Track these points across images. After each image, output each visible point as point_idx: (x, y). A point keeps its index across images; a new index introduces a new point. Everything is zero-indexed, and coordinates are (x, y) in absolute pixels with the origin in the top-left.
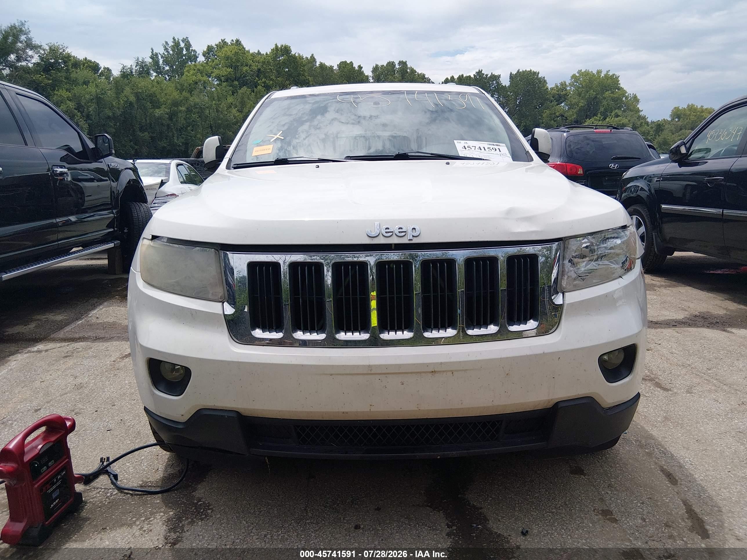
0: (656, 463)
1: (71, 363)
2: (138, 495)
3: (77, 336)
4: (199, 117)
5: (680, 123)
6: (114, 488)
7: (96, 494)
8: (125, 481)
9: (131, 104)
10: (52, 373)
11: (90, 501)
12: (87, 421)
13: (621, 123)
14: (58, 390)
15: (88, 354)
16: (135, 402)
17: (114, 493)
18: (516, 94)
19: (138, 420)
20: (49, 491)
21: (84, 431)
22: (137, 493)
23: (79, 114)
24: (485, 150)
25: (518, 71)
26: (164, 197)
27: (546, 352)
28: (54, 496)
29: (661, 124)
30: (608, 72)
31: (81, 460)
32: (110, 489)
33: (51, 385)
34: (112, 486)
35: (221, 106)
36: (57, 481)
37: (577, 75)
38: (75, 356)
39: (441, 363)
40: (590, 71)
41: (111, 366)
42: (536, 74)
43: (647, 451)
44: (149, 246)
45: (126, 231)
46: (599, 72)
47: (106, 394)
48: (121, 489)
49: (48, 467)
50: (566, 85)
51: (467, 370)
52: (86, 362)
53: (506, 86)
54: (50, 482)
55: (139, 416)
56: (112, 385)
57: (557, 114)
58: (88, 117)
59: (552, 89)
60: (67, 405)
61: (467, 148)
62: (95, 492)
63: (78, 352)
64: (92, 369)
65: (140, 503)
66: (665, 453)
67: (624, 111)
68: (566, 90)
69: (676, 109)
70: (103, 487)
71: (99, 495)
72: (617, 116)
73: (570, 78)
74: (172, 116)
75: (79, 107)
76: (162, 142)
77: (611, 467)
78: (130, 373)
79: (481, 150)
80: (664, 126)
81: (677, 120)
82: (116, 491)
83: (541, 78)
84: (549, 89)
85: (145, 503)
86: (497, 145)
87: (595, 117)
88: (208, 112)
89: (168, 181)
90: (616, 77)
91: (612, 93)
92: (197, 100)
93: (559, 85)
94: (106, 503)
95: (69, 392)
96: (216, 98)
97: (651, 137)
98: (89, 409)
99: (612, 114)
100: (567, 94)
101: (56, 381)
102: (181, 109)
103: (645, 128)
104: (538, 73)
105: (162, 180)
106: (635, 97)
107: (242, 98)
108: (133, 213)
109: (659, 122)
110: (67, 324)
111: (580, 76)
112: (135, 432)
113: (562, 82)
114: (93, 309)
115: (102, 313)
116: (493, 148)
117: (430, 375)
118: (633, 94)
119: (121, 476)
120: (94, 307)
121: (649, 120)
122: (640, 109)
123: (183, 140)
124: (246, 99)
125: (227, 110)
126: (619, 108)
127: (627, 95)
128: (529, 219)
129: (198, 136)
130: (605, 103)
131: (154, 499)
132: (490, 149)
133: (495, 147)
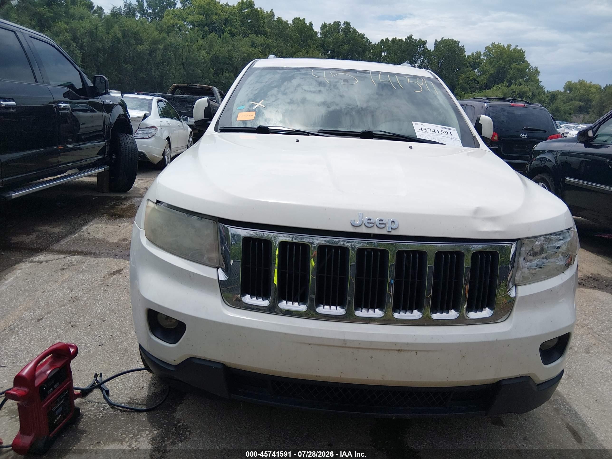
0: (562, 420)
1: (67, 276)
2: (126, 411)
3: (72, 249)
4: (174, 55)
5: (571, 95)
6: (106, 402)
7: (91, 407)
8: (115, 396)
9: (118, 39)
10: (52, 284)
11: (86, 414)
12: (82, 334)
13: (523, 90)
14: (57, 301)
15: (82, 268)
16: (122, 318)
17: (106, 408)
18: (439, 58)
19: (125, 337)
20: (54, 409)
21: (79, 343)
22: (125, 409)
23: (74, 44)
24: (439, 133)
25: (442, 39)
26: (146, 128)
27: (498, 339)
28: (57, 413)
29: (556, 94)
30: (516, 46)
31: (78, 373)
32: (103, 403)
33: (51, 296)
34: (105, 400)
35: (193, 47)
36: (61, 400)
37: (491, 47)
38: (70, 269)
39: (408, 343)
40: (502, 44)
41: (102, 282)
42: (457, 43)
43: (554, 406)
44: (154, 208)
45: (114, 157)
46: (509, 46)
47: (97, 309)
48: (112, 405)
49: (54, 389)
50: (480, 54)
51: (429, 351)
52: (80, 276)
53: (430, 50)
54: (55, 402)
55: (126, 334)
56: (103, 301)
57: (471, 78)
58: (81, 47)
59: (469, 56)
60: (64, 317)
61: (424, 130)
62: (90, 406)
63: (73, 265)
64: (85, 283)
65: (128, 420)
66: (570, 410)
67: (526, 81)
68: (480, 59)
69: (570, 83)
70: (96, 401)
71: (93, 409)
72: (520, 84)
73: (485, 49)
74: (152, 52)
75: (75, 38)
76: (142, 74)
77: (525, 420)
78: (117, 290)
79: (435, 132)
80: (558, 96)
81: (568, 92)
82: (108, 406)
83: (460, 47)
84: (466, 56)
85: (133, 420)
86: (449, 129)
87: (502, 84)
88: (181, 51)
89: (150, 115)
90: (522, 51)
91: (518, 64)
92: (173, 41)
93: (474, 54)
94: (100, 417)
95: (66, 304)
96: (189, 40)
97: (546, 104)
98: (84, 323)
99: (516, 82)
100: (481, 62)
101: (55, 292)
102: (159, 46)
103: (542, 97)
104: (459, 42)
105: (145, 114)
106: (536, 70)
107: (211, 42)
108: (121, 143)
109: (554, 93)
110: (64, 237)
111: (493, 48)
112: (123, 349)
113: (477, 52)
114: (85, 225)
115: (93, 229)
116: (445, 132)
117: (397, 352)
118: (535, 67)
119: (112, 392)
120: (86, 223)
121: (546, 90)
122: (539, 80)
123: (159, 73)
124: (214, 43)
125: (197, 51)
126: (523, 78)
127: (530, 67)
128: (493, 219)
129: (172, 71)
130: (511, 72)
131: (140, 417)
132: (443, 132)
133: (447, 130)
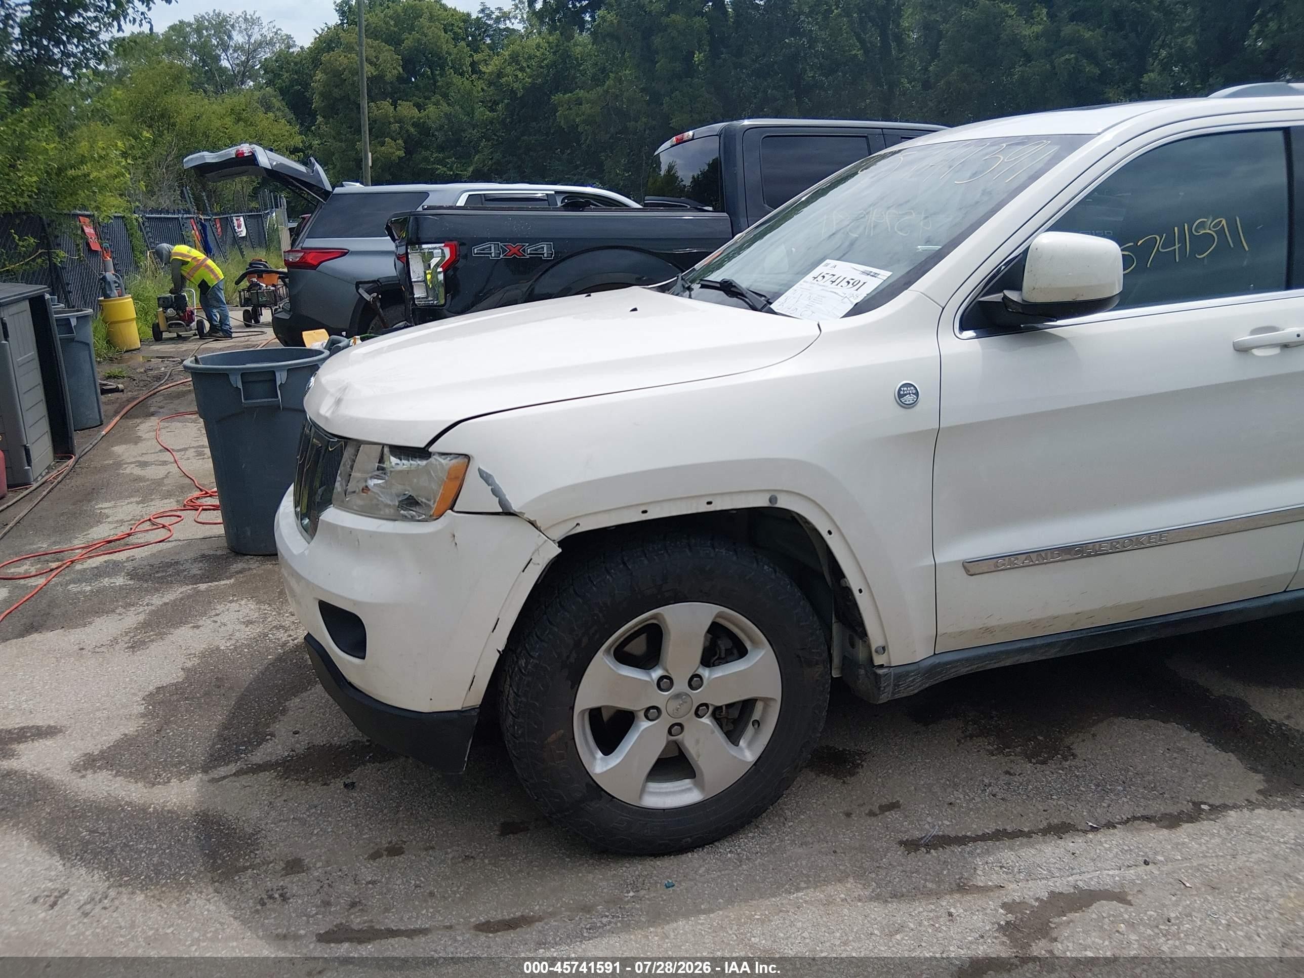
24: (838, 284)
79: (833, 283)
86: (874, 275)
116: (855, 281)
132: (848, 283)
133: (864, 278)
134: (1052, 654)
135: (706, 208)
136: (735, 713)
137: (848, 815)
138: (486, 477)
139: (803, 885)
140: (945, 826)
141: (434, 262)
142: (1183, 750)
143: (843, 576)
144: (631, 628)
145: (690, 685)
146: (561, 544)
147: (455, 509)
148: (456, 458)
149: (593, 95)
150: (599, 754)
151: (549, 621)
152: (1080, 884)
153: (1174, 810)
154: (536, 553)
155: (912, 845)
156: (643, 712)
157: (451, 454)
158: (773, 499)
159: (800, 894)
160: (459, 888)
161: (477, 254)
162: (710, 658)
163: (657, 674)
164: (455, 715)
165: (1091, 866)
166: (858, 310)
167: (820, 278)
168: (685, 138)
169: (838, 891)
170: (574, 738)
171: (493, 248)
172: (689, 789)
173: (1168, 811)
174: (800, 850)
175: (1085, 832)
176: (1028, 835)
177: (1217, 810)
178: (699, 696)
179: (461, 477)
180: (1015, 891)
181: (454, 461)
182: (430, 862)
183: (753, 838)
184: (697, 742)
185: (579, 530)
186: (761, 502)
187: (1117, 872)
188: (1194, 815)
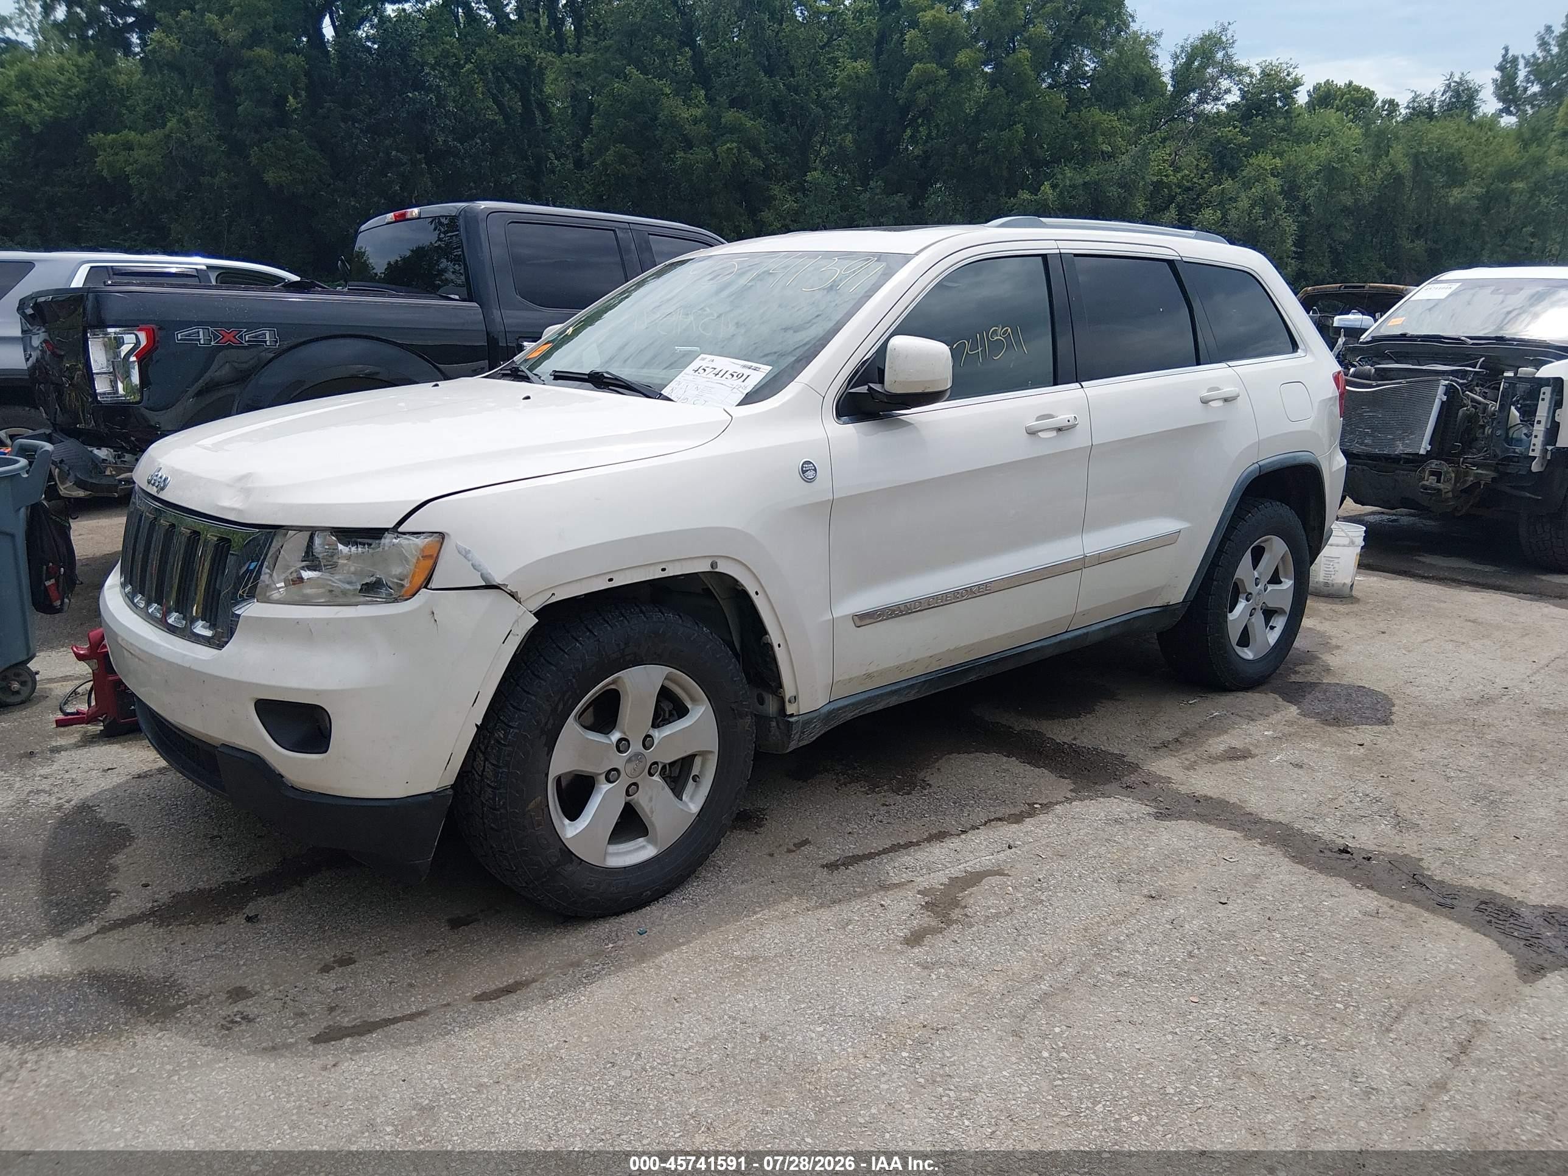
24: (722, 377)
61: (699, 371)
79: (717, 375)
86: (755, 369)
116: (738, 374)
132: (733, 376)
133: (747, 372)
134: (912, 696)
135: (452, 296)
136: (676, 771)
137: (771, 855)
138: (465, 554)
139: (758, 909)
140: (852, 848)
141: (125, 349)
142: (1008, 770)
143: (766, 633)
144: (596, 693)
145: (644, 745)
146: (536, 614)
147: (429, 587)
148: (431, 536)
149: (148, 138)
150: (567, 821)
151: (525, 691)
152: (969, 869)
153: (1017, 811)
154: (516, 625)
155: (832, 867)
156: (604, 775)
157: (423, 533)
158: (714, 565)
159: (759, 916)
160: (436, 975)
161: (181, 340)
162: (660, 719)
163: (615, 736)
164: (430, 797)
165: (972, 856)
166: (749, 399)
167: (701, 371)
168: (409, 216)
169: (789, 907)
170: (548, 806)
171: (201, 333)
172: (643, 847)
173: (1012, 812)
174: (744, 886)
175: (959, 835)
176: (918, 844)
177: (1047, 807)
178: (651, 755)
179: (435, 555)
180: (923, 882)
181: (429, 539)
182: (391, 962)
183: (698, 886)
184: (651, 799)
185: (554, 599)
186: (704, 567)
187: (991, 857)
188: (1031, 813)
